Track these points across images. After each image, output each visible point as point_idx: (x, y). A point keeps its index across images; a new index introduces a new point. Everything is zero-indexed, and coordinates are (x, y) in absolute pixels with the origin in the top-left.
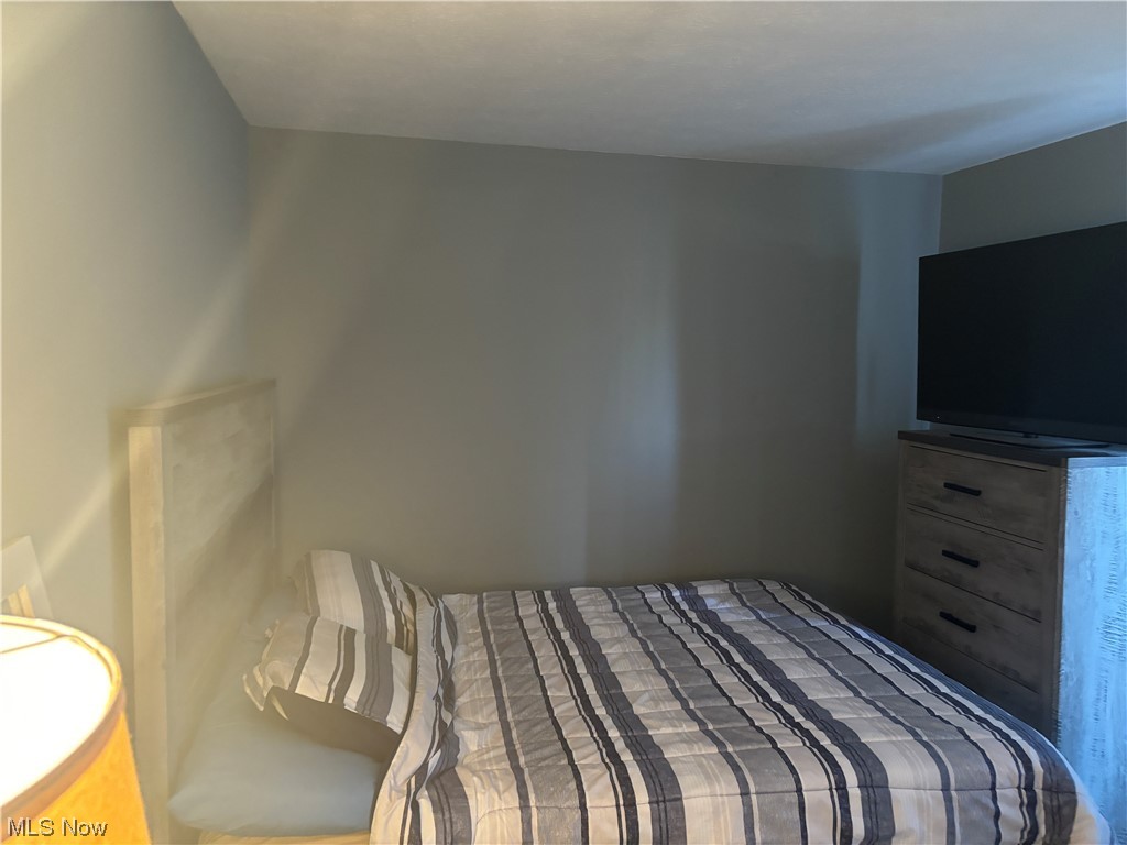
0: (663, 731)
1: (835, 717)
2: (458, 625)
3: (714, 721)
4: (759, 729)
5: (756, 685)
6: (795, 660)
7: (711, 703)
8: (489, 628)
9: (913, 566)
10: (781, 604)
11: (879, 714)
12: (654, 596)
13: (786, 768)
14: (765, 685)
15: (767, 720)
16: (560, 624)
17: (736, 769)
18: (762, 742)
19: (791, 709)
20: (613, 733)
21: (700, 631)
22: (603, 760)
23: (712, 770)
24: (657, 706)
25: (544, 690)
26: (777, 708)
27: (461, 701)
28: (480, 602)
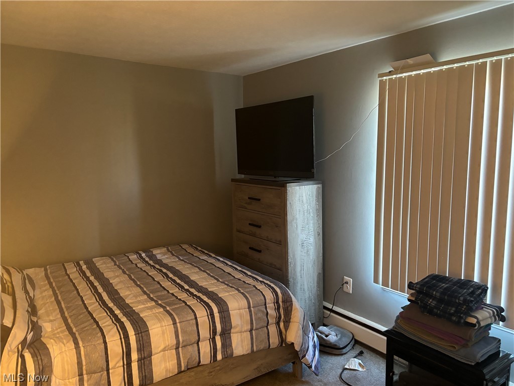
0: (140, 307)
1: (209, 290)
2: (35, 281)
3: (161, 300)
4: (180, 300)
5: (179, 284)
6: (194, 272)
7: (160, 294)
8: (52, 280)
9: (239, 231)
10: (189, 253)
11: (226, 286)
12: (133, 257)
13: (191, 311)
14: (182, 283)
15: (183, 296)
16: (88, 274)
17: (171, 315)
18: (181, 304)
19: (192, 290)
20: (117, 312)
21: (154, 267)
22: (113, 322)
23: (161, 317)
24: (136, 299)
25: (83, 301)
26: (187, 290)
27: (40, 312)
28: (46, 270)
